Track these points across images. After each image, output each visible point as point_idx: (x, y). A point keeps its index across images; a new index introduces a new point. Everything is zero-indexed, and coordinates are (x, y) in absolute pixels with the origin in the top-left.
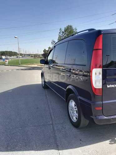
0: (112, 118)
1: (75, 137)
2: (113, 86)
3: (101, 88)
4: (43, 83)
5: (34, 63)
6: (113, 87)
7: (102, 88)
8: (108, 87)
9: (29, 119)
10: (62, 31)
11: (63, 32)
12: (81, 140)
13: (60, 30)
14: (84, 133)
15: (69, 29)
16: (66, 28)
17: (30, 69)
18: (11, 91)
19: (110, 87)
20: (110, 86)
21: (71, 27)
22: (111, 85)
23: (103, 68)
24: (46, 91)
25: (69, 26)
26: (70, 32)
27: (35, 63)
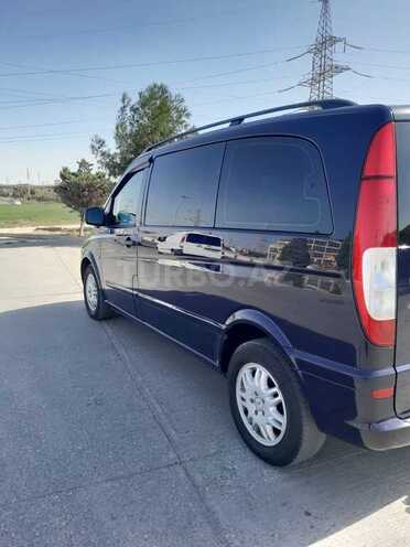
1: (284, 504)
4: (93, 299)
5: (22, 221)
9: (80, 452)
10: (132, 103)
11: (134, 110)
12: (308, 514)
13: (123, 100)
14: (308, 482)
15: (156, 99)
16: (146, 94)
17: (9, 244)
21: (163, 89)
24: (109, 331)
25: (155, 86)
26: (160, 108)
27: (25, 218)
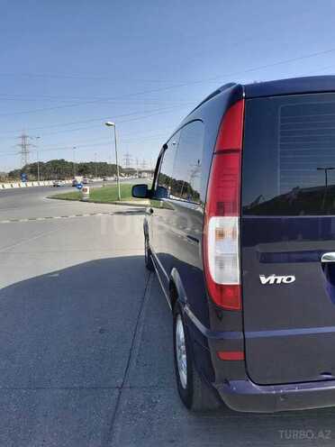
0: (284, 395)
2: (282, 279)
3: (238, 283)
6: (285, 281)
7: (241, 286)
8: (264, 280)
18: (57, 275)
19: (272, 282)
20: (272, 279)
22: (277, 275)
23: (245, 217)
